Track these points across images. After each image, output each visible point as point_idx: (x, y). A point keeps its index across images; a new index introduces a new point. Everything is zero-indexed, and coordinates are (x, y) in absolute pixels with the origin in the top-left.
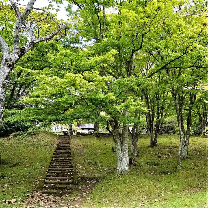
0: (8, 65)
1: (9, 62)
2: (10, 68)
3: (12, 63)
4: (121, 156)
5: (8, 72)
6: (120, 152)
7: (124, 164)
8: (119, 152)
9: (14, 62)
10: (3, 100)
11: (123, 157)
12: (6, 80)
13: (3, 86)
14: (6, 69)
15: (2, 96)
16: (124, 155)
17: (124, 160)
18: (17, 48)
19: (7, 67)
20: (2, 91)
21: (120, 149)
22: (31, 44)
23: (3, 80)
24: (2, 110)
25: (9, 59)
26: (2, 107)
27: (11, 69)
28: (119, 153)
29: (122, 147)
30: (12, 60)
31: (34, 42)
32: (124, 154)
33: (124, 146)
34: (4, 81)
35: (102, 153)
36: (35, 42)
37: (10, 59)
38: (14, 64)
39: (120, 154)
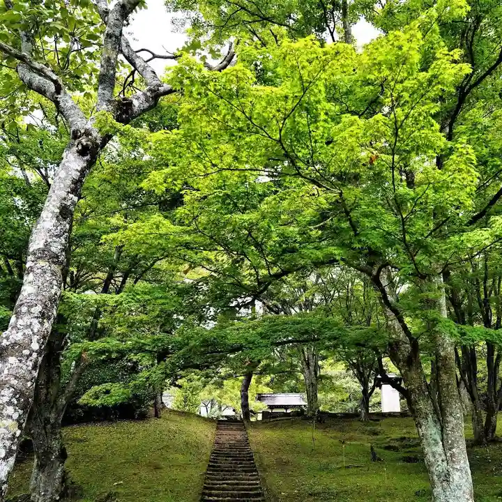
0: (80, 147)
1: (84, 141)
2: (85, 158)
3: (92, 142)
4: (445, 463)
5: (79, 169)
6: (439, 449)
7: (459, 493)
8: (435, 449)
9: (99, 142)
10: (57, 257)
11: (454, 468)
12: (71, 196)
13: (60, 213)
14: (73, 159)
15: (55, 245)
16: (454, 462)
17: (456, 477)
18: (109, 101)
19: (76, 154)
20: (59, 228)
21: (438, 438)
22: (149, 94)
23: (64, 194)
24: (53, 291)
25: (83, 131)
26: (55, 282)
27: (87, 161)
28: (434, 454)
29: (442, 431)
30: (91, 135)
31: (158, 90)
32: (452, 455)
33: (451, 425)
34: (65, 199)
35: (345, 464)
36: (161, 89)
37: (86, 130)
38: (97, 144)
39: (440, 455)
